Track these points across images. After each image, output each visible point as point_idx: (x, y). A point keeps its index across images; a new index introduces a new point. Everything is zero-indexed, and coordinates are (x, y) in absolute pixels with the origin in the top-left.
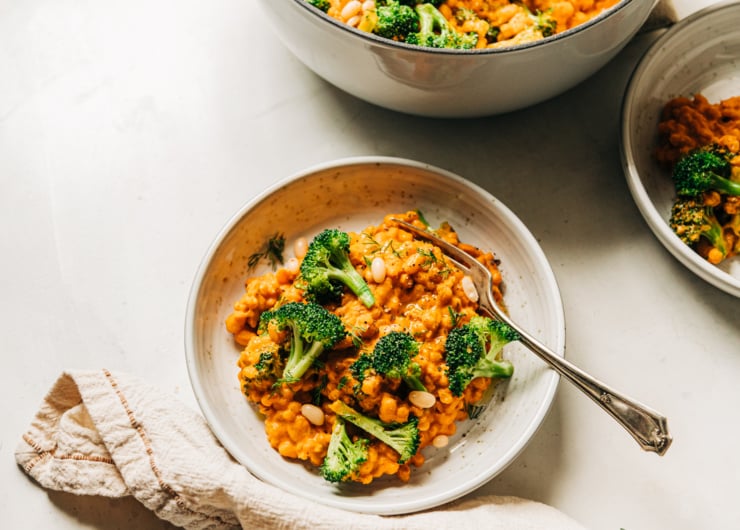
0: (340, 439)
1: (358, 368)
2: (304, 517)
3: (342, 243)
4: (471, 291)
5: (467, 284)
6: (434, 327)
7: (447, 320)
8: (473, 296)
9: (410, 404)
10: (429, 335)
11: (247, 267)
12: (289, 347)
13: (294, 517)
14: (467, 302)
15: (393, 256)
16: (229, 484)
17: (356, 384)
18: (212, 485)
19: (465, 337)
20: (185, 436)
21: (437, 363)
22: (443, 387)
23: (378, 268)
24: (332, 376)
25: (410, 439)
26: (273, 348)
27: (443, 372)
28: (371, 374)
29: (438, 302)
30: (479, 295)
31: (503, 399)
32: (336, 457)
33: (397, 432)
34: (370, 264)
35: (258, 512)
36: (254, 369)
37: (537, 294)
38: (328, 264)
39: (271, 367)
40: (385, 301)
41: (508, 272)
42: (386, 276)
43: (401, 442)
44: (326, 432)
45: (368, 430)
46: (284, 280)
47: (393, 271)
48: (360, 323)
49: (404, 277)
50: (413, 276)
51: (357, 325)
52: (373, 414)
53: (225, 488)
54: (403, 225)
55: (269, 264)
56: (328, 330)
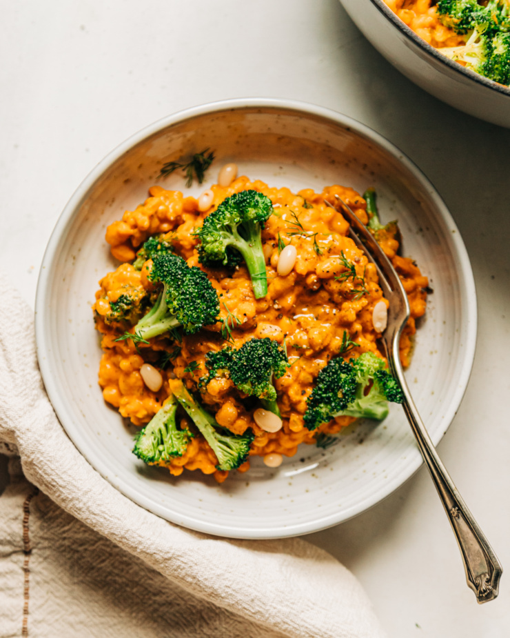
0: (165, 420)
1: (215, 362)
2: (85, 500)
3: (258, 217)
4: (380, 319)
5: (380, 308)
6: (317, 349)
7: (336, 343)
8: (379, 326)
9: (252, 420)
10: (308, 353)
11: (159, 174)
12: (155, 300)
13: (74, 495)
14: (370, 329)
15: (310, 249)
16: (23, 430)
17: (205, 375)
18: (6, 423)
19: (343, 376)
20: (4, 350)
21: (304, 385)
22: (298, 413)
23: (287, 258)
24: (184, 355)
25: (236, 454)
26: (137, 294)
27: (305, 398)
28: (224, 376)
29: (336, 320)
30: (388, 324)
31: (361, 442)
32: (153, 437)
33: (228, 440)
34: (283, 247)
35: (40, 472)
36: (107, 306)
37: (450, 354)
38: (234, 230)
39: (127, 312)
40: (279, 296)
41: (435, 307)
42: (293, 270)
43: (225, 453)
44: (157, 400)
45: (197, 425)
46: (190, 208)
47: (302, 269)
48: (239, 311)
49: (313, 278)
50: (323, 282)
51: (235, 313)
52: (212, 410)
53: (18, 433)
54: (345, 208)
55: (185, 177)
56: (195, 315)
